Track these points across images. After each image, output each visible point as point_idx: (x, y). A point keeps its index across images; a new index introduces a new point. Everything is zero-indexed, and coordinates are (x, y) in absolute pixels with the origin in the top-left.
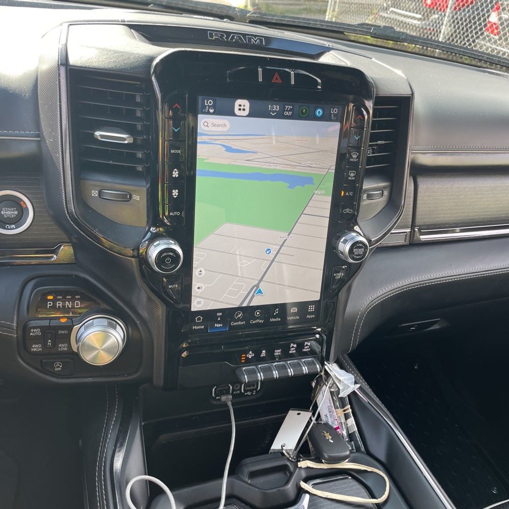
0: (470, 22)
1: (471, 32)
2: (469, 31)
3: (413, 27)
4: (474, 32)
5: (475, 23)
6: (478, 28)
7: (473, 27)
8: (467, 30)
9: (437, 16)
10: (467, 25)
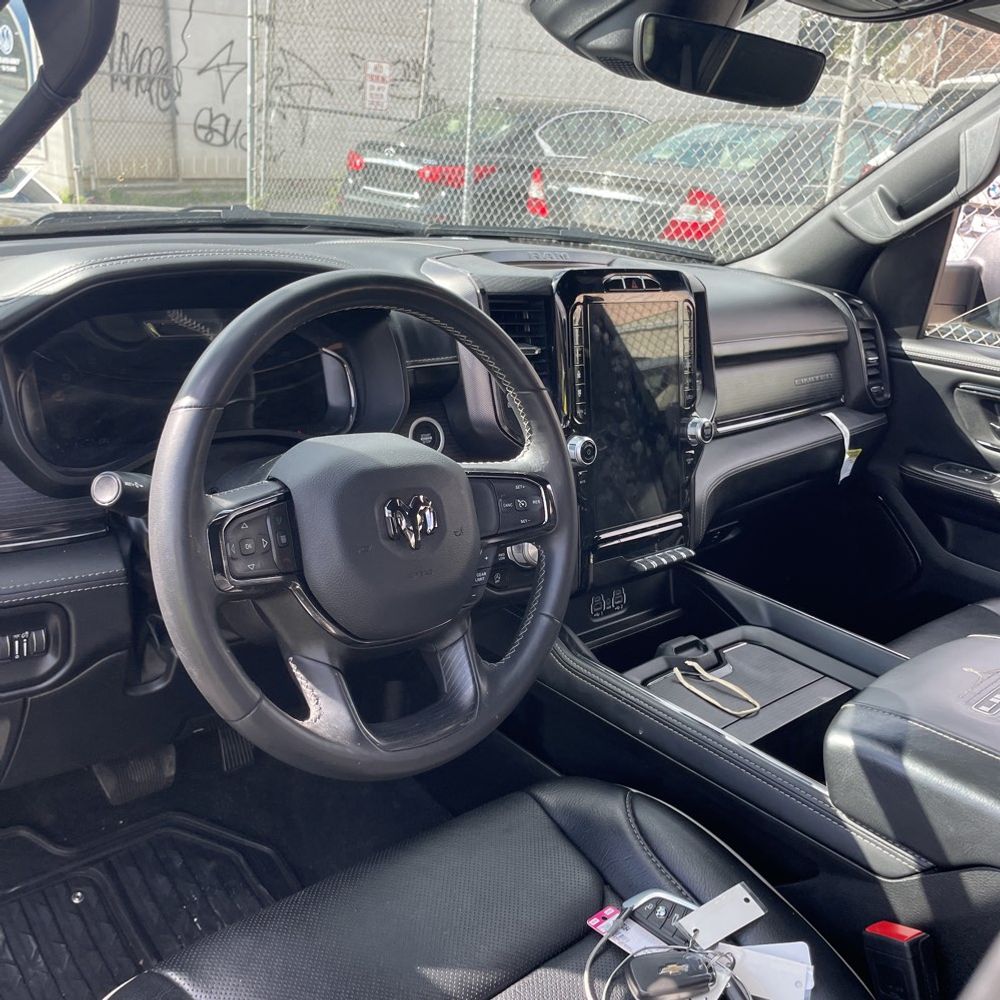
0: (505, 200)
1: (510, 215)
2: (507, 214)
3: (412, 216)
4: (514, 215)
5: (513, 202)
6: (520, 209)
7: (512, 208)
8: (503, 214)
9: (443, 194)
10: (500, 206)
